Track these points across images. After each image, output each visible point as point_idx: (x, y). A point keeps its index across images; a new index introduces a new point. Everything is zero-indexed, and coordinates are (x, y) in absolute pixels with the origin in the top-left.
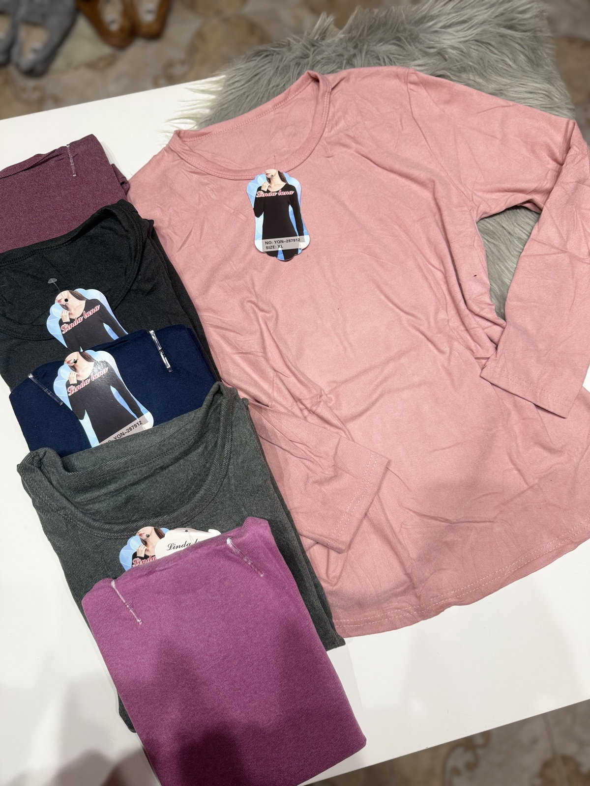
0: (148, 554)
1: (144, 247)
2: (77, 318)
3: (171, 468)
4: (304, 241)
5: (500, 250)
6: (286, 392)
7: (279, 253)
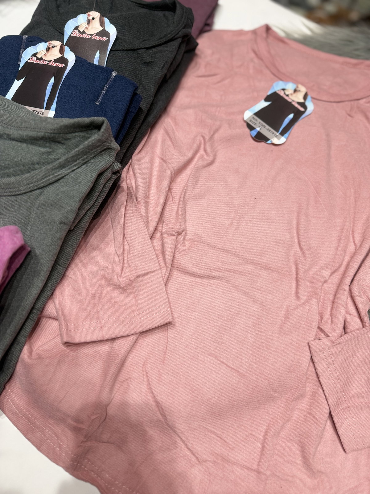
2: (88, 34)
4: (279, 139)
6: (160, 207)
7: (255, 130)
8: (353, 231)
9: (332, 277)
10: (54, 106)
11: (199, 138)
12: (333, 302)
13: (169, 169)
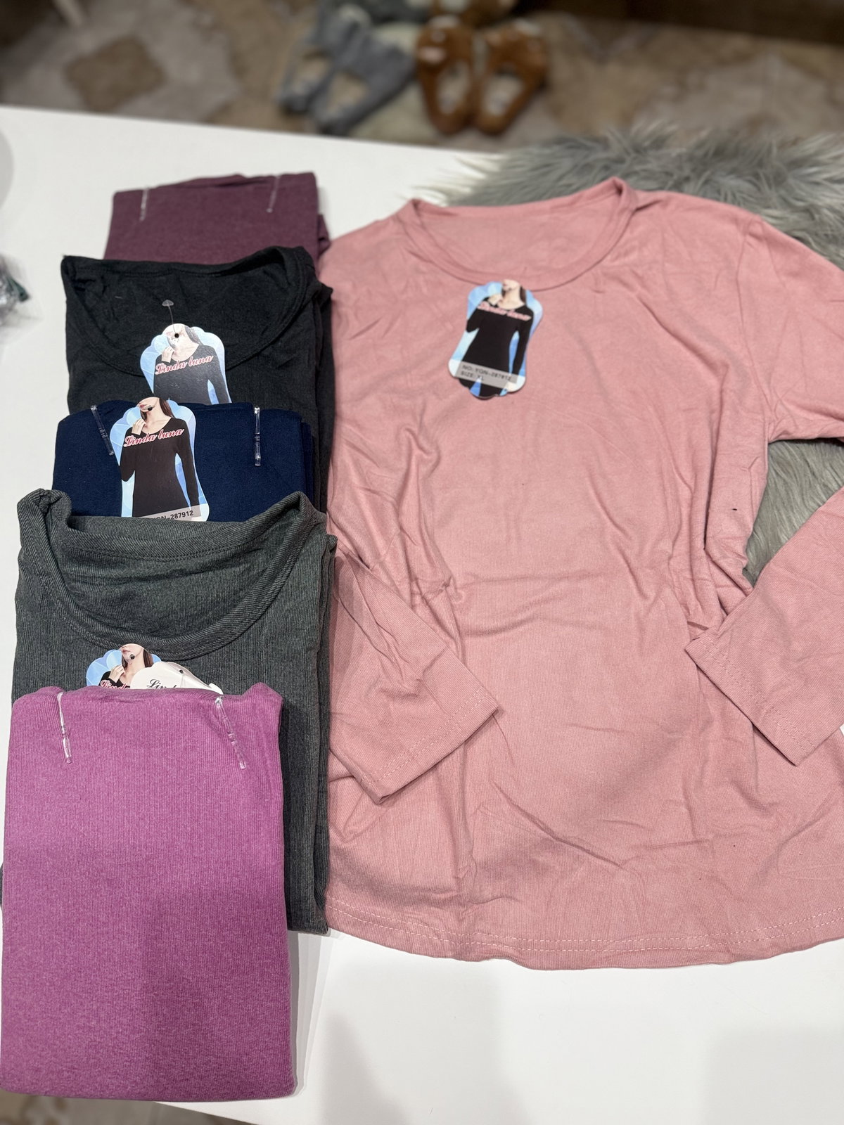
0: (123, 681)
1: (301, 311)
2: (180, 362)
3: (193, 577)
4: (515, 382)
5: (790, 492)
6: (402, 560)
7: (475, 385)
8: (677, 468)
9: (676, 547)
10: (202, 496)
11: (405, 435)
12: (693, 580)
13: (387, 501)
